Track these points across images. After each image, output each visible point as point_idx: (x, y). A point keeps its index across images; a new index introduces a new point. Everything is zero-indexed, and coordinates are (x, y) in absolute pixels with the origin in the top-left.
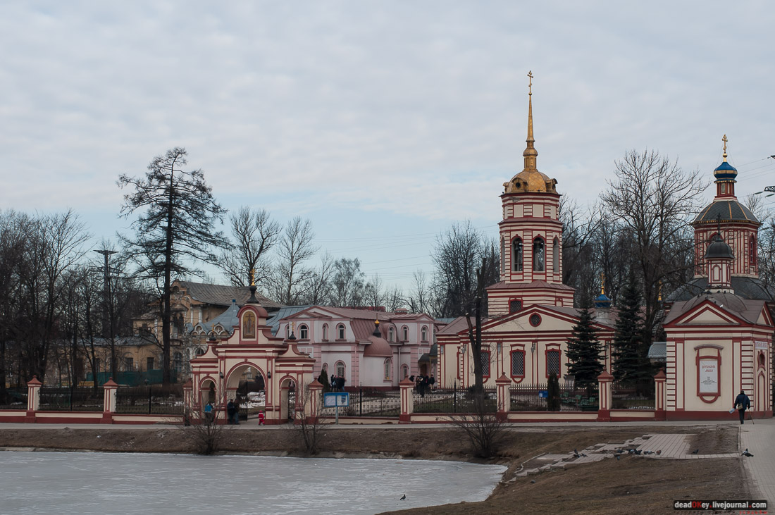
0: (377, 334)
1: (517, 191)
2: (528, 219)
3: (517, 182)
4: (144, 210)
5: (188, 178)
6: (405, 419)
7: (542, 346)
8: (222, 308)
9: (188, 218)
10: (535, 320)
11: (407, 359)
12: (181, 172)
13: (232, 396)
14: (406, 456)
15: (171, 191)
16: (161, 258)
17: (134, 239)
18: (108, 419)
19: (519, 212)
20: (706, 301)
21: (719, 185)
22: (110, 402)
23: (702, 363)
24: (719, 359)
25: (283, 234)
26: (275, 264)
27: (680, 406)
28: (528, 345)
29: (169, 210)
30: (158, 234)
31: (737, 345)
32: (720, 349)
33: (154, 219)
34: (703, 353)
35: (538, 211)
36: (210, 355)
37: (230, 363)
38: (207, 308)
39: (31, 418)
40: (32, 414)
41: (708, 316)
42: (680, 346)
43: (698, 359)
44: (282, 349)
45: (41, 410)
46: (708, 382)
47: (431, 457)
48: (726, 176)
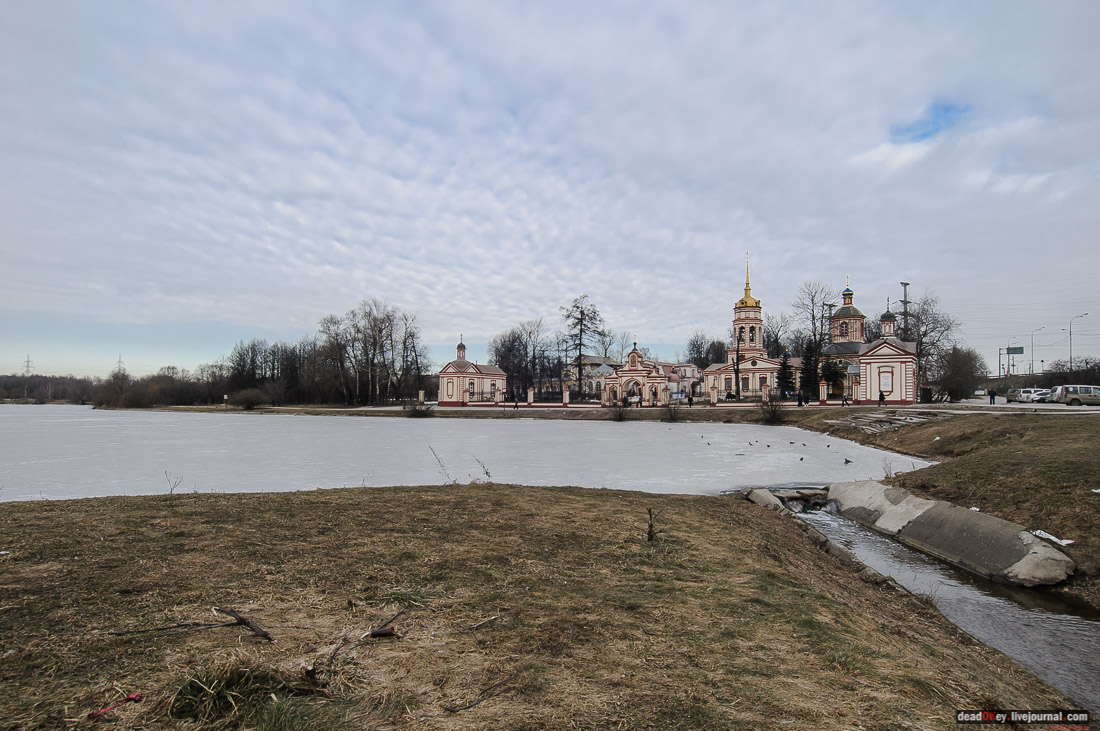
0: (673, 373)
1: (742, 306)
2: (747, 318)
3: (742, 302)
4: (571, 321)
5: (589, 307)
6: (714, 405)
7: (757, 375)
8: (599, 365)
9: (589, 325)
10: (754, 363)
11: (686, 384)
12: (586, 306)
13: (625, 394)
14: (724, 422)
15: (582, 313)
16: (578, 342)
17: (566, 333)
18: (565, 405)
19: (743, 315)
20: (885, 342)
21: (845, 299)
22: (566, 397)
23: (882, 375)
24: (892, 372)
25: (619, 337)
26: (615, 350)
27: (868, 398)
28: (751, 375)
29: (580, 321)
30: (576, 331)
31: (903, 365)
32: (893, 367)
33: (575, 325)
34: (882, 370)
35: (752, 315)
36: (614, 375)
37: (624, 379)
38: (592, 365)
39: (529, 406)
40: (530, 404)
41: (885, 350)
42: (868, 366)
43: (879, 373)
44: (650, 372)
45: (534, 402)
46: (886, 385)
47: (739, 422)
48: (848, 295)
